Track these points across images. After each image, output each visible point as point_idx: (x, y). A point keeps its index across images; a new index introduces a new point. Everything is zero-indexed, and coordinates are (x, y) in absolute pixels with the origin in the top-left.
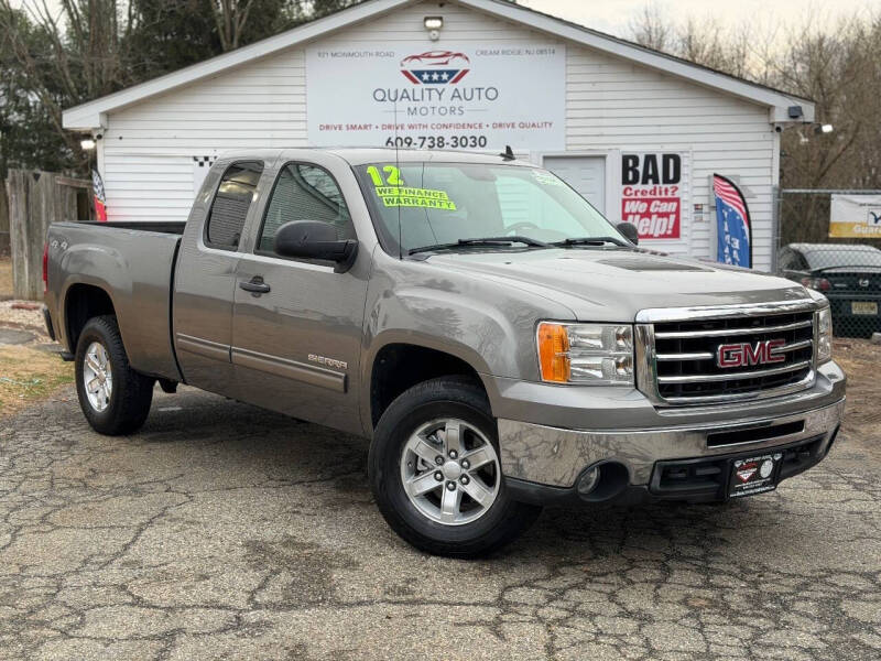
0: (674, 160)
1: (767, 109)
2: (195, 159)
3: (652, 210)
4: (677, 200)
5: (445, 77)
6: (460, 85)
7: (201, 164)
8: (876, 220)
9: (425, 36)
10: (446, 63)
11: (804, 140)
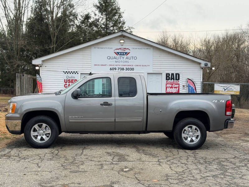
0: (178, 75)
1: (200, 64)
2: (64, 72)
3: (173, 86)
4: (179, 84)
5: (124, 54)
6: (128, 56)
7: (65, 73)
8: (225, 90)
9: (120, 44)
10: (125, 51)
11: (208, 71)
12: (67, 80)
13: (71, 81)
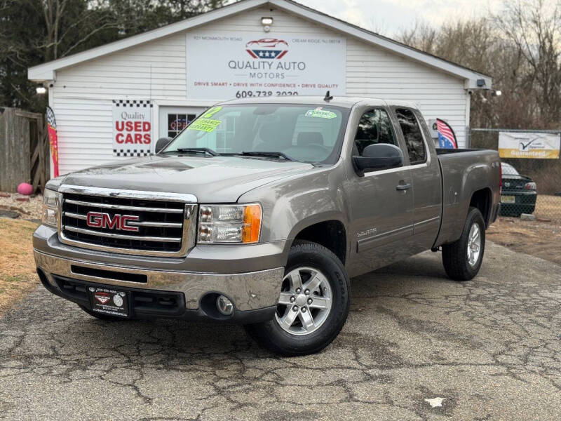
1: (463, 80)
2: (114, 101)
5: (273, 54)
6: (282, 60)
7: (118, 105)
8: (524, 148)
9: (261, 29)
10: (274, 46)
11: (484, 100)
12: (123, 123)
13: (133, 125)
